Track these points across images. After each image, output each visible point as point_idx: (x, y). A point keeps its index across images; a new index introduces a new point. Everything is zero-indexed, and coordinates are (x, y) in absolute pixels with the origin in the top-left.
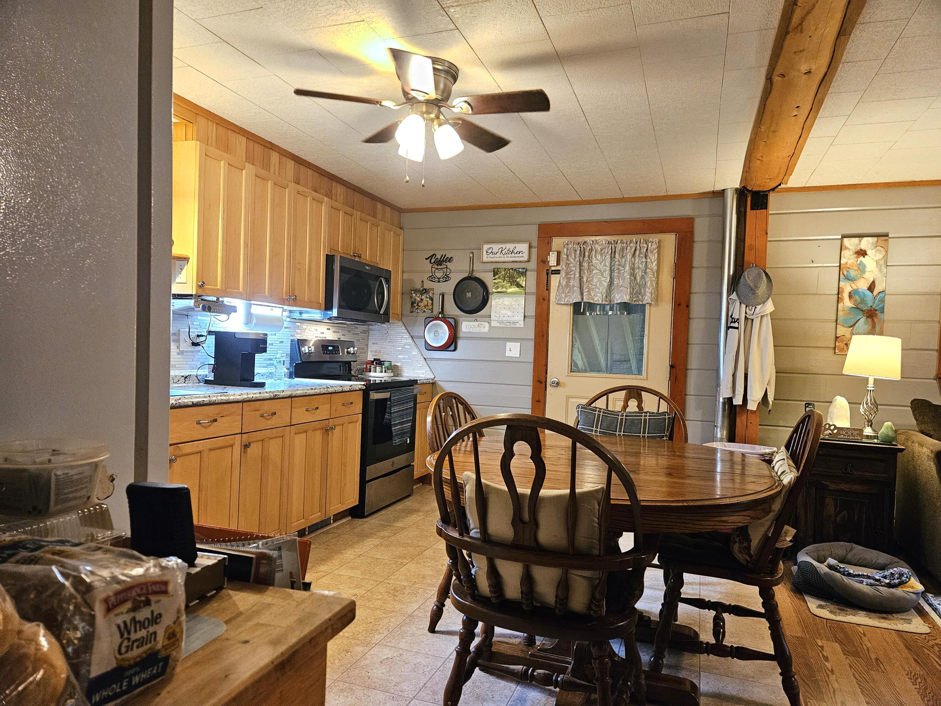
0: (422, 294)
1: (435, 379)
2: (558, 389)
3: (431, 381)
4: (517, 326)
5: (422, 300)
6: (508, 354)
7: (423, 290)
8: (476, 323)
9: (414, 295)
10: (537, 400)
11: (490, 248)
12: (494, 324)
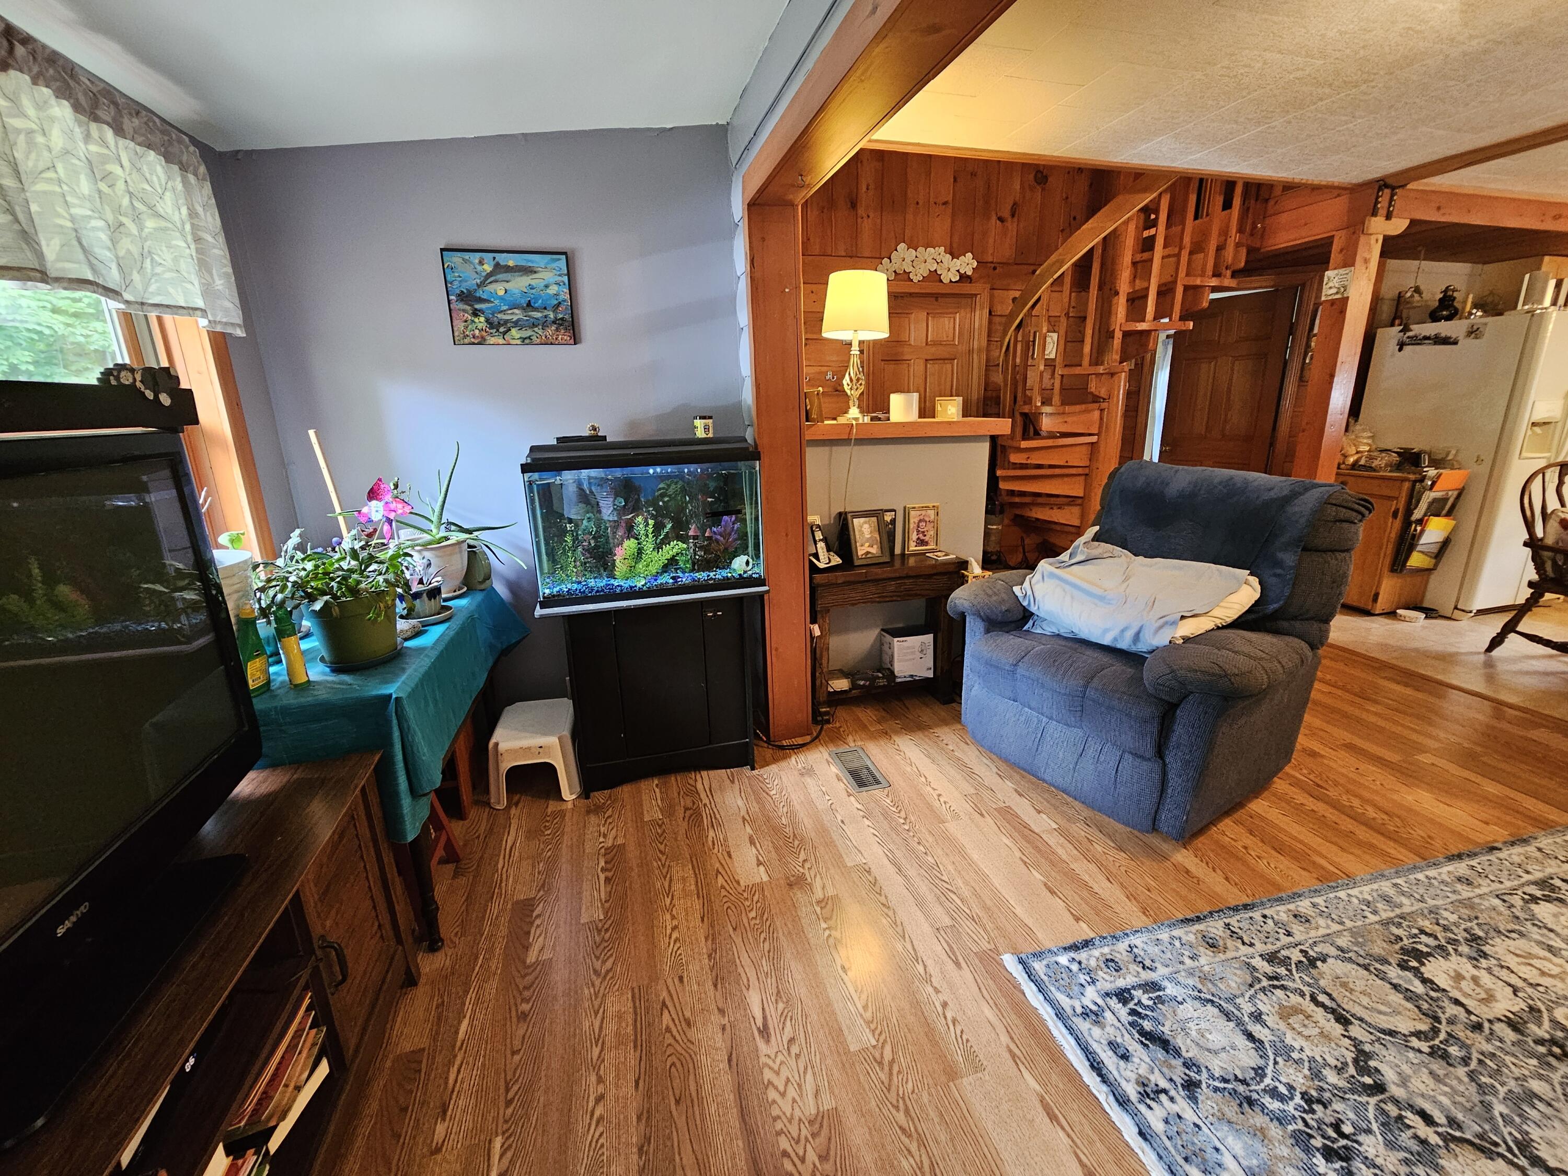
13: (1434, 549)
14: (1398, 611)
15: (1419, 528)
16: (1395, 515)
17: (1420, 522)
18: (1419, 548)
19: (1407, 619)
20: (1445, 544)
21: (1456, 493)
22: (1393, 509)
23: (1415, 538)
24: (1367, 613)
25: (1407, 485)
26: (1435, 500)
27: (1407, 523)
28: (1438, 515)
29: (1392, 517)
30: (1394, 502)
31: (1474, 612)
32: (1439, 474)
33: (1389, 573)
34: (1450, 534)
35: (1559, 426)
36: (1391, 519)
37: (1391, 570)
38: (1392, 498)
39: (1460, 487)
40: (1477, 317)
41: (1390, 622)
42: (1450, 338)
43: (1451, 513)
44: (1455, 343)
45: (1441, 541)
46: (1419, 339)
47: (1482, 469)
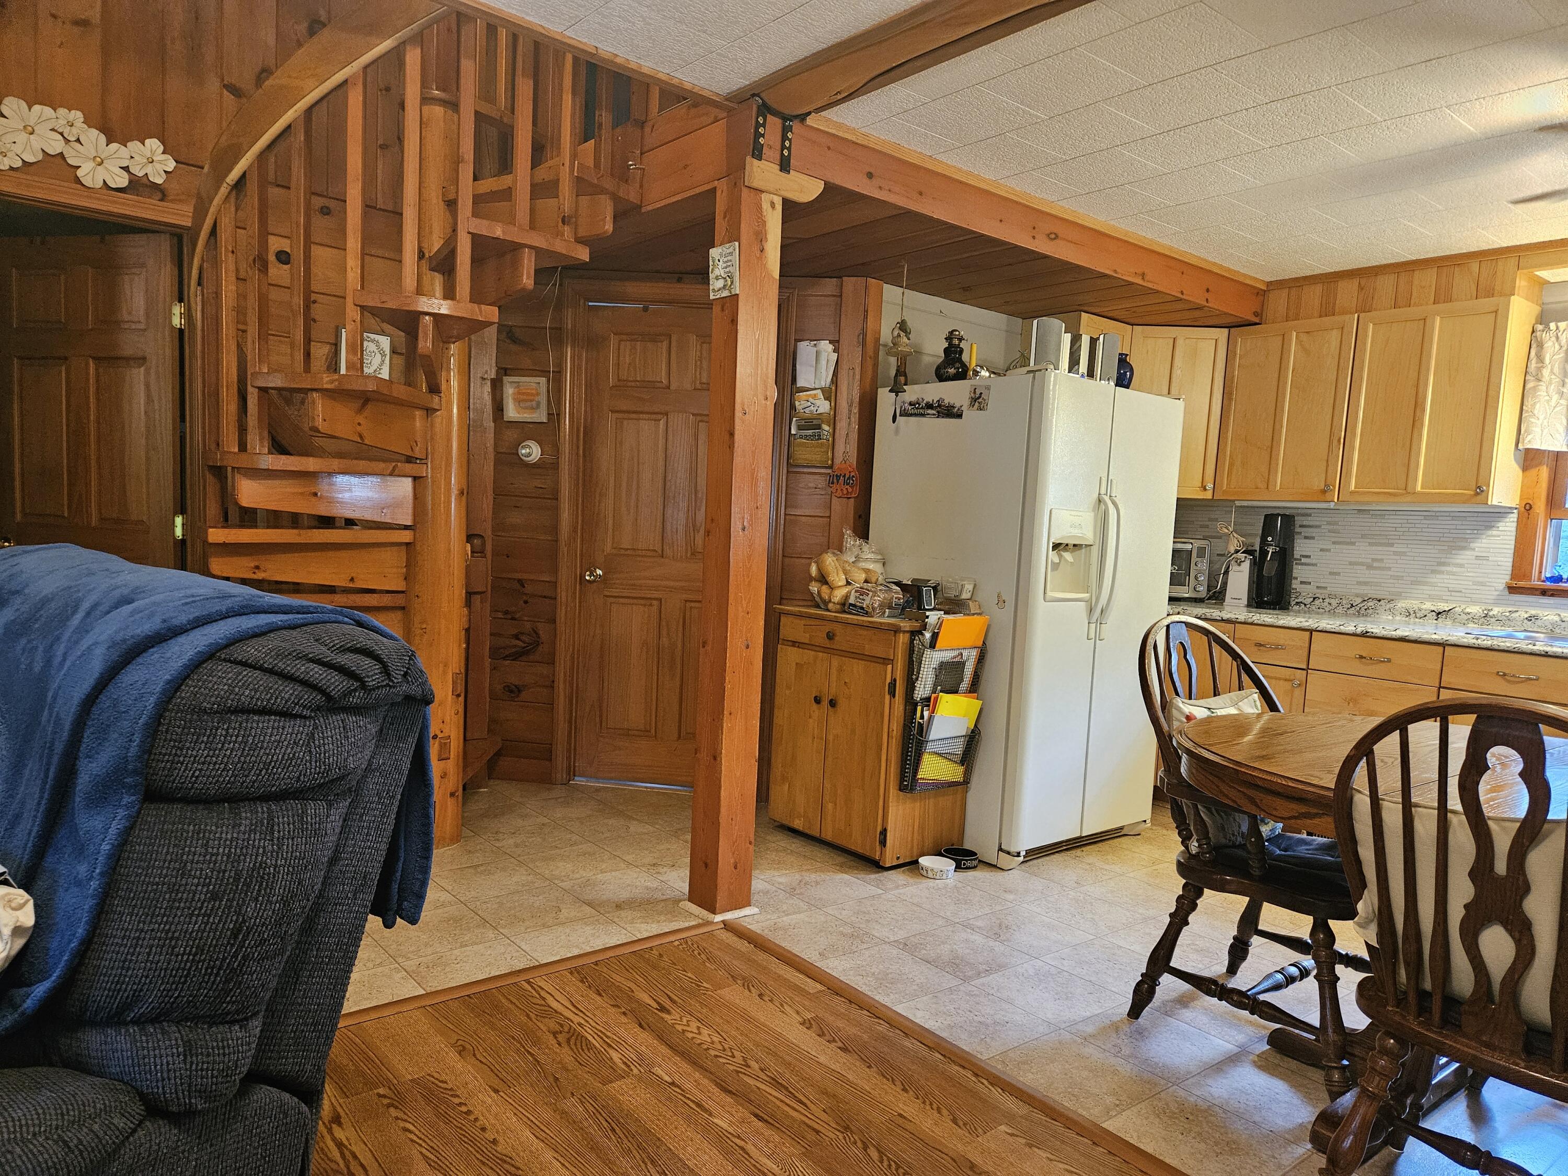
13: (958, 748)
14: (921, 860)
15: (926, 713)
16: (892, 689)
17: (927, 701)
18: (930, 747)
19: (930, 875)
20: (973, 740)
21: (974, 653)
22: (888, 680)
23: (924, 730)
24: (876, 865)
25: (903, 639)
26: (943, 666)
27: (911, 704)
28: (955, 691)
29: (889, 693)
30: (890, 667)
31: (1023, 853)
32: (940, 624)
33: (896, 791)
34: (976, 726)
35: (1095, 551)
36: (887, 697)
37: (897, 787)
38: (886, 661)
39: (980, 644)
40: (982, 377)
41: (911, 881)
42: (954, 407)
43: (974, 688)
44: (960, 416)
45: (964, 734)
46: (922, 408)
47: (1004, 616)
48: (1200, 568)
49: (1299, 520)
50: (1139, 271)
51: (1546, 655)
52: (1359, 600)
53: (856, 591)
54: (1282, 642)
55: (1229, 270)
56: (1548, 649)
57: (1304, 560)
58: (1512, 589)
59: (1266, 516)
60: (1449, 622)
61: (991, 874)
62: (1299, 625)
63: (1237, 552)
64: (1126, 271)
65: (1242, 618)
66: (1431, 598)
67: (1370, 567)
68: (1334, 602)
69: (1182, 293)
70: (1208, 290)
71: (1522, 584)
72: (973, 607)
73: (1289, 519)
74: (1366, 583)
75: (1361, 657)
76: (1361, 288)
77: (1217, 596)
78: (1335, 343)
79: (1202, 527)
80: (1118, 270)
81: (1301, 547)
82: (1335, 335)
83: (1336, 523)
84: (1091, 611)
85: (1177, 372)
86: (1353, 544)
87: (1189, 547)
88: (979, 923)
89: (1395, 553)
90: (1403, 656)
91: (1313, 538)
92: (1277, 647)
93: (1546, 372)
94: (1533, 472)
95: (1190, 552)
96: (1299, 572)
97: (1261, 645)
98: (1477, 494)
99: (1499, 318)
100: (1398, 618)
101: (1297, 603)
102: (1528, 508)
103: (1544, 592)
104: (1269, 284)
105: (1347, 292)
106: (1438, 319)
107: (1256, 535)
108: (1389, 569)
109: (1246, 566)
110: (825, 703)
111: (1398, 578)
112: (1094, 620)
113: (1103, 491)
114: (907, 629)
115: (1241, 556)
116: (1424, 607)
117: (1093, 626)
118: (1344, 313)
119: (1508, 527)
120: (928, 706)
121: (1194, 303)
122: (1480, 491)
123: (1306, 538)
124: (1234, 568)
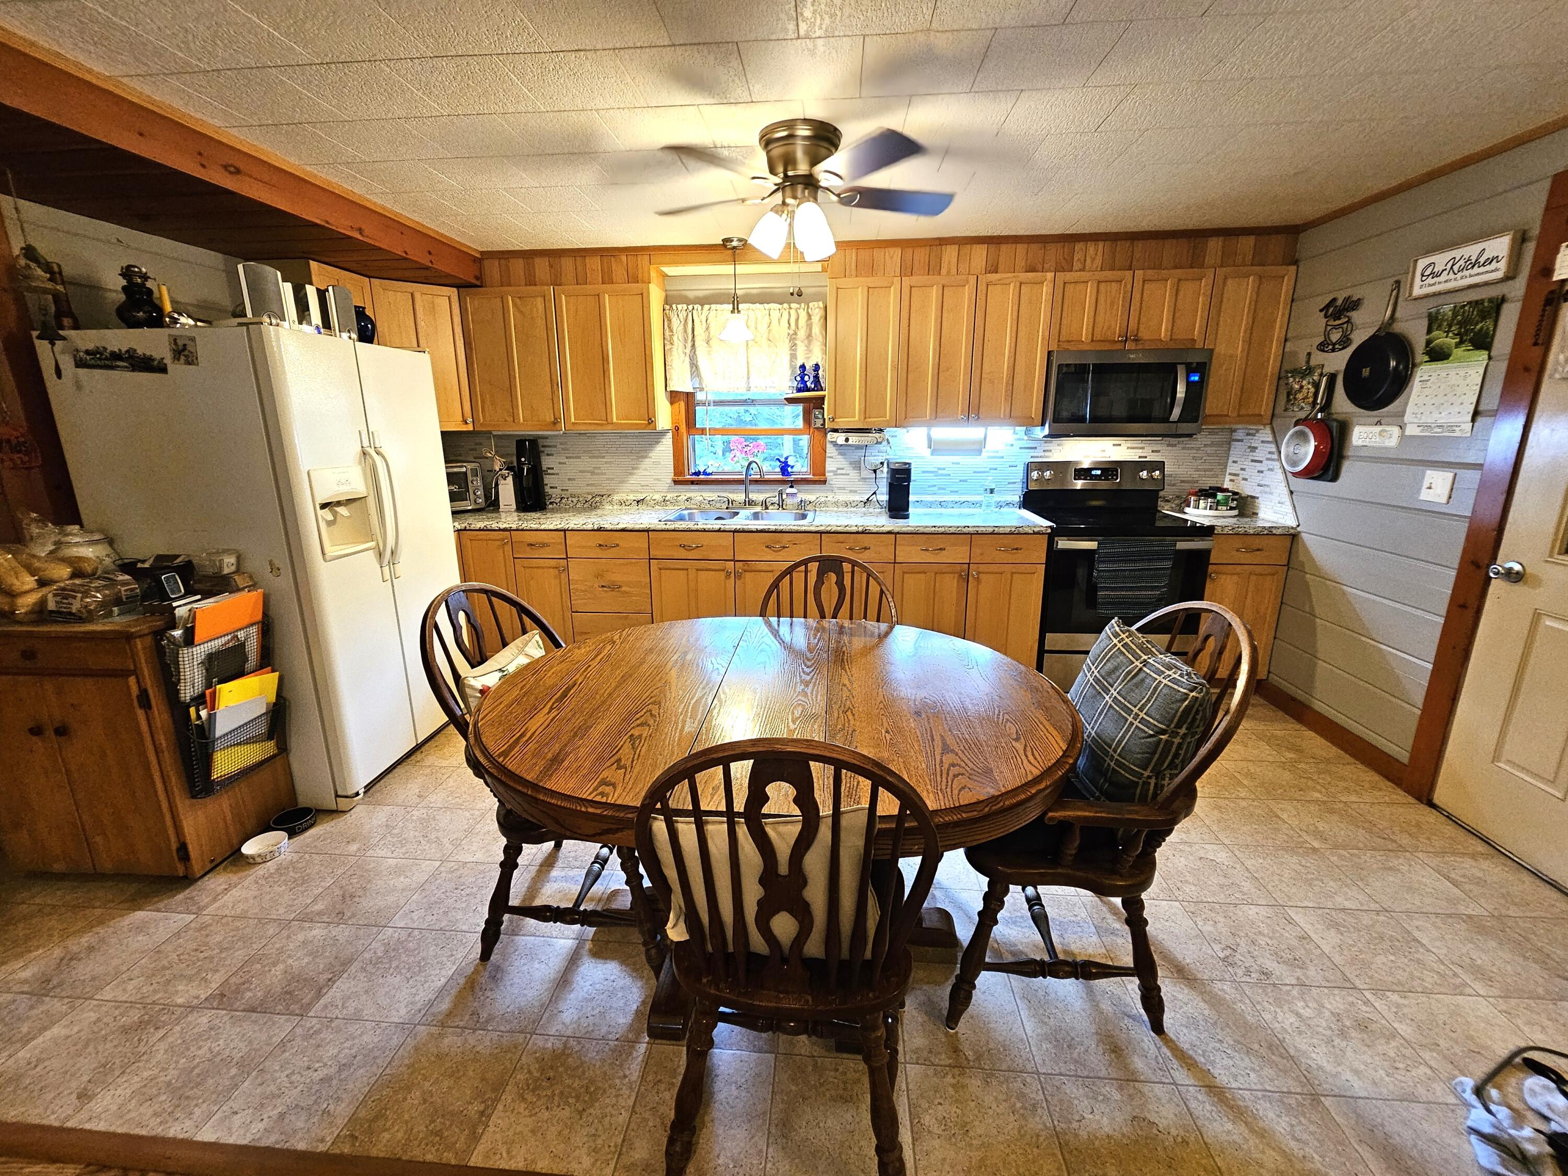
0: (1303, 378)
1: (1299, 529)
2: (1519, 588)
3: (1292, 531)
4: (1457, 434)
5: (1302, 387)
6: (1425, 495)
7: (1306, 370)
8: (1378, 429)
9: (1291, 380)
10: (1462, 602)
11: (1430, 265)
12: (1411, 430)
13: (261, 728)
14: (245, 848)
15: (204, 713)
16: (144, 701)
17: (200, 700)
18: (222, 743)
19: (259, 860)
20: (278, 712)
21: (253, 629)
22: (136, 693)
23: (205, 732)
24: (182, 881)
25: (143, 643)
26: (212, 658)
28: (240, 673)
29: (141, 706)
30: (132, 680)
31: (361, 792)
32: (193, 614)
33: (187, 802)
34: (279, 695)
35: (371, 503)
36: (140, 714)
37: (189, 796)
38: (124, 674)
39: (259, 617)
40: (183, 325)
41: (234, 878)
42: (154, 360)
43: (267, 660)
44: (163, 369)
45: (264, 711)
46: (106, 359)
47: (284, 583)
48: (476, 484)
49: (541, 442)
50: (357, 226)
51: (704, 531)
52: (590, 497)
53: (55, 595)
54: (546, 541)
55: (442, 235)
56: (705, 527)
57: (549, 471)
58: (676, 482)
59: (517, 441)
60: (644, 507)
61: (332, 823)
62: (556, 528)
63: (501, 470)
64: (341, 224)
65: (514, 526)
66: (632, 491)
67: (593, 473)
68: (575, 500)
69: (406, 253)
70: (430, 253)
71: (681, 478)
72: (240, 580)
73: (534, 441)
74: (592, 485)
75: (600, 545)
76: (551, 266)
77: (492, 505)
78: (541, 306)
79: (472, 450)
80: (331, 221)
81: (546, 462)
82: (540, 300)
83: (565, 443)
84: (380, 555)
85: (421, 324)
86: (579, 457)
87: (464, 469)
88: (319, 907)
89: (606, 463)
90: (625, 541)
91: (552, 455)
92: (544, 545)
93: (675, 338)
94: (676, 405)
95: (465, 473)
96: (547, 480)
97: (532, 545)
98: (649, 423)
99: (644, 297)
100: (615, 507)
101: (551, 503)
102: (677, 429)
103: (693, 483)
104: (482, 253)
105: (542, 267)
106: (607, 296)
107: (512, 455)
108: (605, 474)
109: (510, 479)
110: (50, 733)
111: (612, 479)
112: (386, 562)
113: (366, 444)
114: (146, 631)
115: (505, 472)
116: (629, 498)
117: (386, 569)
118: (542, 284)
119: (668, 441)
120: (205, 703)
121: (416, 262)
122: (651, 421)
123: (548, 455)
124: (501, 482)
